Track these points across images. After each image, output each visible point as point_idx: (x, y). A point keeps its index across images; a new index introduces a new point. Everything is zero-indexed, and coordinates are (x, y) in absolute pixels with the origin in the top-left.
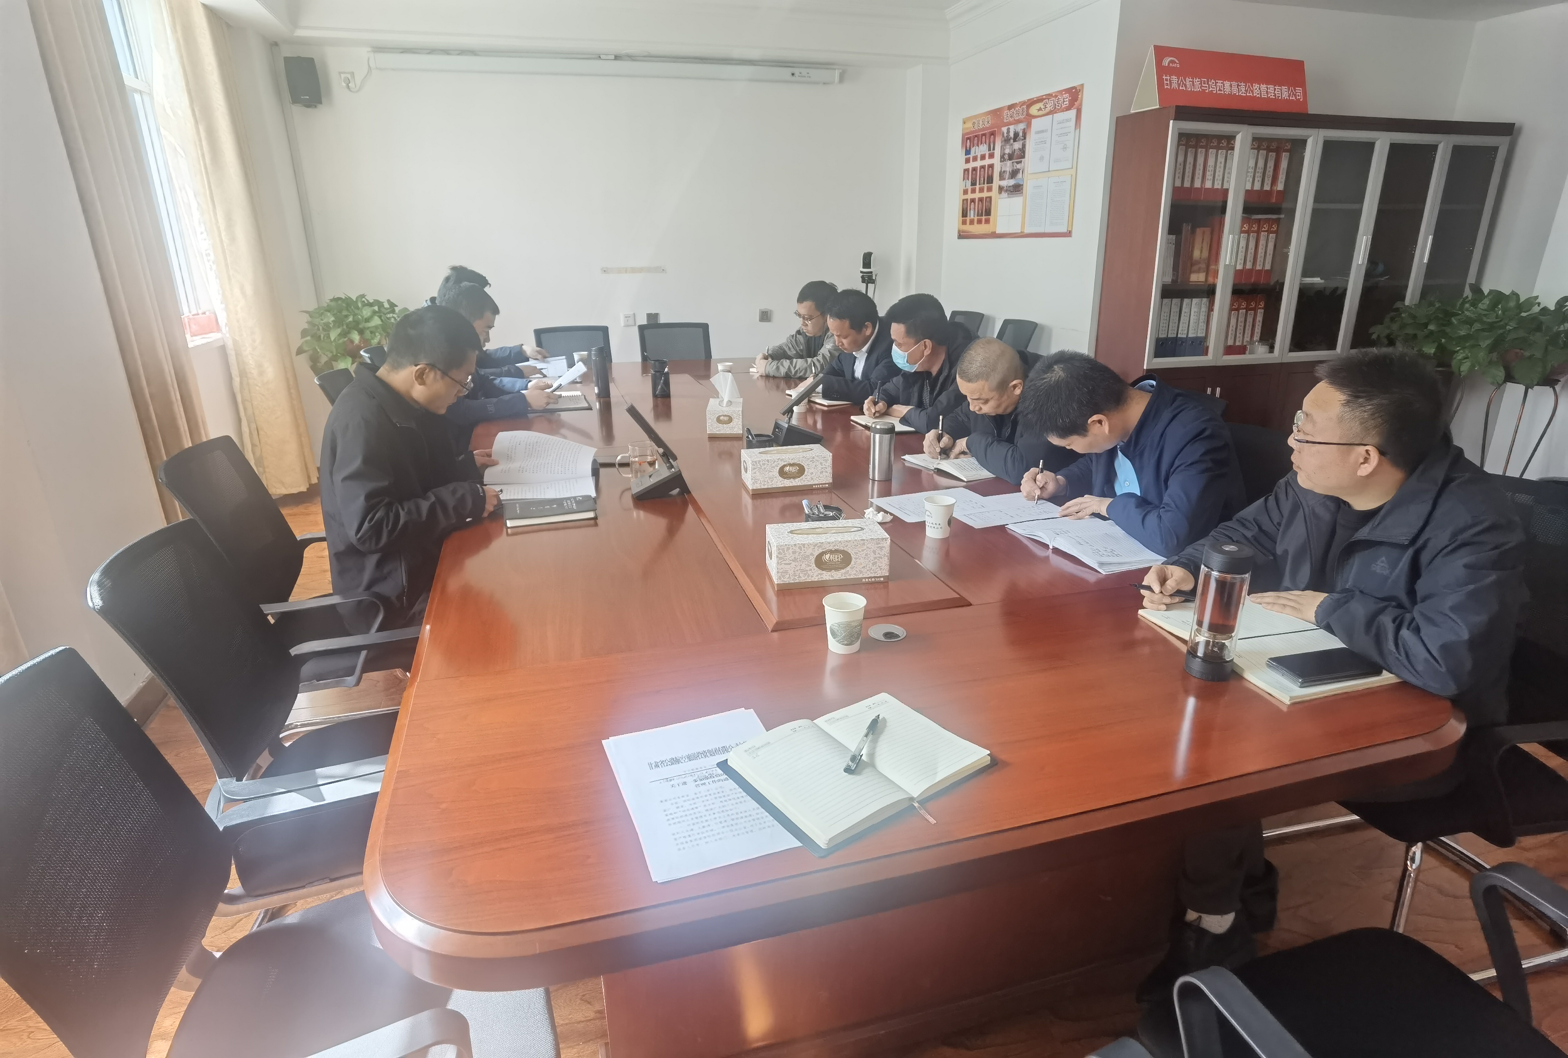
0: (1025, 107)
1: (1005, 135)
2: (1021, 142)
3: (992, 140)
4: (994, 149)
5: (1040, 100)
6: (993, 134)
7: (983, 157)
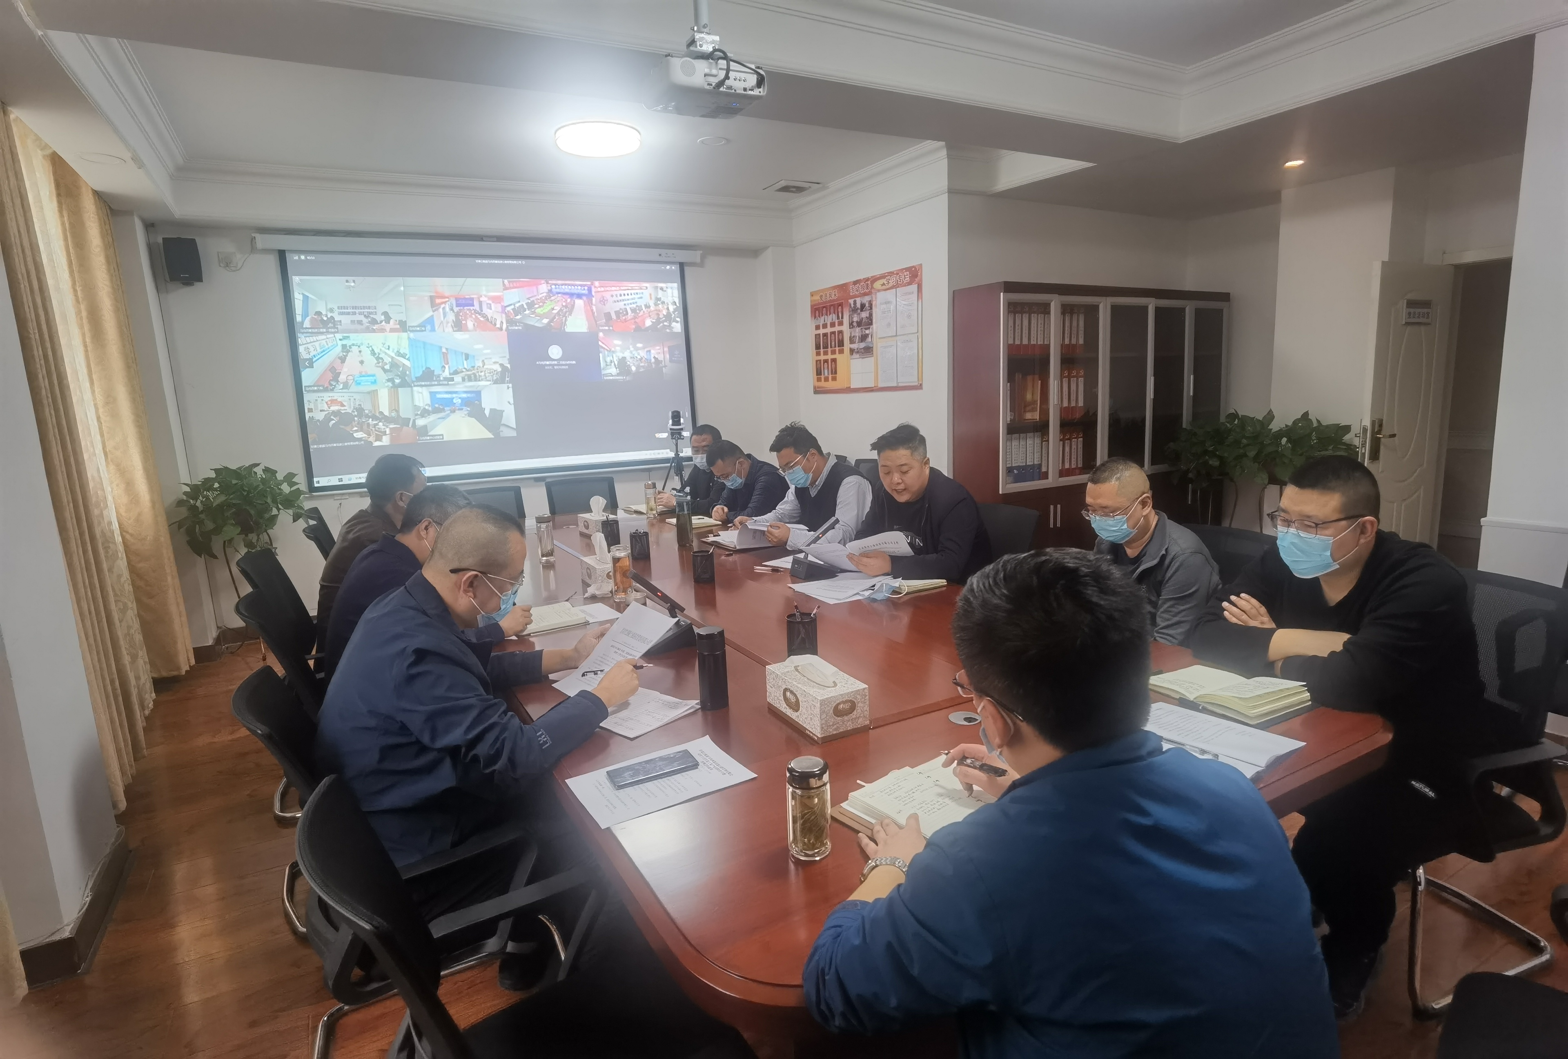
0: (869, 282)
1: (852, 306)
2: (868, 312)
3: (840, 310)
4: (842, 318)
5: (882, 277)
6: (841, 305)
7: (833, 325)
